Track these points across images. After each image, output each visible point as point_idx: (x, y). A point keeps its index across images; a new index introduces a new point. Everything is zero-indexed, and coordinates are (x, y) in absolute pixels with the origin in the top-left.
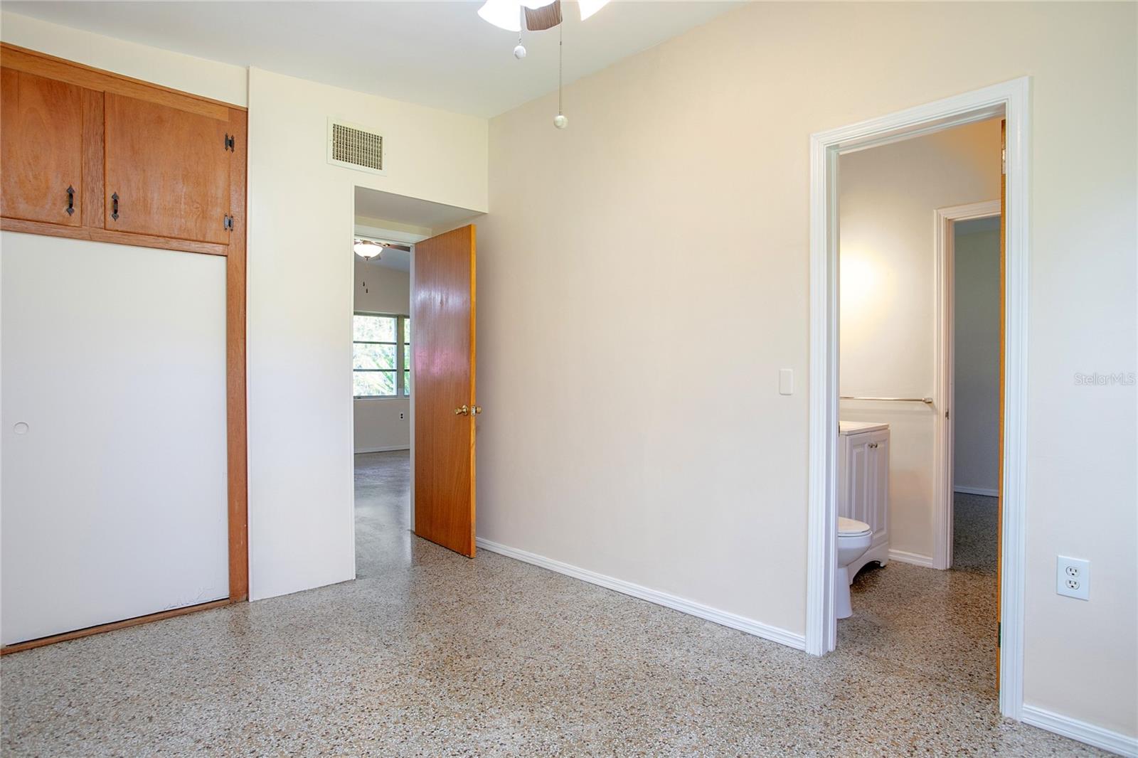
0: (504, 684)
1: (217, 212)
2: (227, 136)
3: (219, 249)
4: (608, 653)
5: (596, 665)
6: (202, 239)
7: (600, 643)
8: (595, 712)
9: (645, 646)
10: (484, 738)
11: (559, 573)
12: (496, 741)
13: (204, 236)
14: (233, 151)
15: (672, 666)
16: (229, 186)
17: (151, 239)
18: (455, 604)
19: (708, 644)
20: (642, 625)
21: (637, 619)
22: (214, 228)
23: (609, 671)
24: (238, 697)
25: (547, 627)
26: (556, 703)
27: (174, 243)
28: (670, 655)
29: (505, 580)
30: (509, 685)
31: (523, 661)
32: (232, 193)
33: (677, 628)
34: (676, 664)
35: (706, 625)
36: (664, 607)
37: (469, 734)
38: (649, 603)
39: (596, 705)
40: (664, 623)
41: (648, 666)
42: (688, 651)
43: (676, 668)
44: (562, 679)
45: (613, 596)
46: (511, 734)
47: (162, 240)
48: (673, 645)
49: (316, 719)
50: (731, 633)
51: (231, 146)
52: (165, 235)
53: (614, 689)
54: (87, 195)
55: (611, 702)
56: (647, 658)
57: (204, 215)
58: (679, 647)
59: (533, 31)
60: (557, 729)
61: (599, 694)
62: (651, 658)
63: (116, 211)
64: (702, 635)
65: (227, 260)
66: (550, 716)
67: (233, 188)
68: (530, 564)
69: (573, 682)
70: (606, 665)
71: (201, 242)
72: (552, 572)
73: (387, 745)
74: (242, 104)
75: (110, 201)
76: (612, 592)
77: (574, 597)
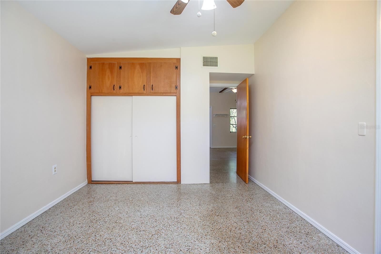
0: (220, 229)
1: (174, 85)
2: (176, 66)
3: (174, 94)
4: (265, 231)
5: (257, 234)
6: (170, 92)
7: (265, 226)
8: (241, 252)
9: (282, 234)
10: (198, 244)
11: (272, 195)
12: (200, 247)
13: (171, 92)
14: (177, 69)
15: (288, 247)
16: (177, 78)
17: (159, 94)
18: (229, 197)
19: (314, 244)
20: (289, 224)
21: (288, 221)
22: (173, 90)
23: (259, 238)
24: (157, 207)
25: (251, 213)
26: (230, 243)
27: (164, 94)
28: (291, 242)
29: (251, 193)
30: (221, 230)
31: (233, 223)
32: (177, 80)
33: (304, 231)
34: (291, 247)
35: (319, 234)
36: (304, 220)
37: (195, 241)
38: (298, 216)
39: (243, 250)
40: (299, 227)
41: (277, 242)
42: (301, 243)
43: (289, 248)
44: (240, 234)
45: (286, 209)
46: (207, 247)
47: (162, 94)
48: (296, 237)
49: (166, 219)
50: (331, 242)
51: (177, 68)
52: (162, 92)
53: (255, 246)
54: (147, 86)
55: (250, 251)
56: (279, 239)
57: (171, 87)
58: (297, 240)
59: (236, 8)
60: (222, 252)
61: (248, 246)
62: (281, 239)
63: (152, 89)
64: (314, 238)
65: (177, 97)
66: (224, 247)
67: (177, 79)
68: (264, 190)
69: (242, 237)
70: (260, 236)
71: (170, 93)
72: (269, 194)
73: (173, 234)
74: (179, 57)
75: (151, 86)
76: (286, 207)
77: (270, 205)
